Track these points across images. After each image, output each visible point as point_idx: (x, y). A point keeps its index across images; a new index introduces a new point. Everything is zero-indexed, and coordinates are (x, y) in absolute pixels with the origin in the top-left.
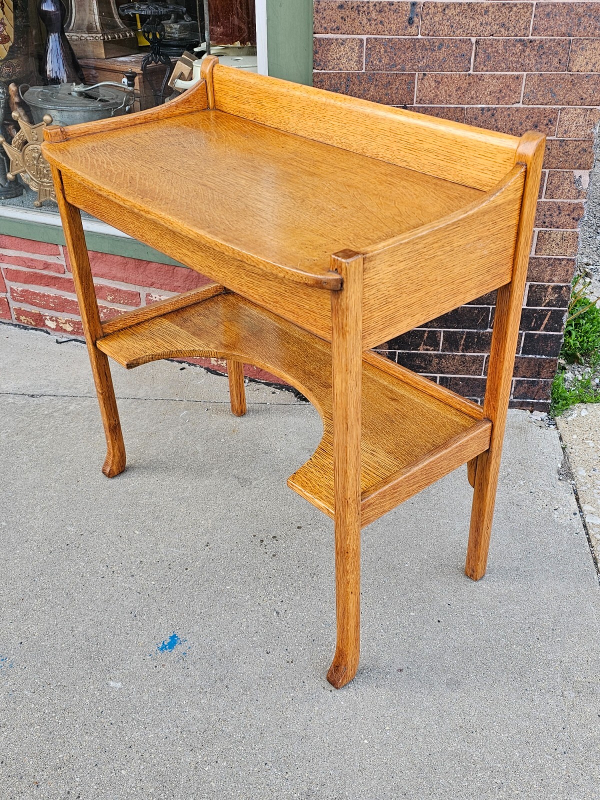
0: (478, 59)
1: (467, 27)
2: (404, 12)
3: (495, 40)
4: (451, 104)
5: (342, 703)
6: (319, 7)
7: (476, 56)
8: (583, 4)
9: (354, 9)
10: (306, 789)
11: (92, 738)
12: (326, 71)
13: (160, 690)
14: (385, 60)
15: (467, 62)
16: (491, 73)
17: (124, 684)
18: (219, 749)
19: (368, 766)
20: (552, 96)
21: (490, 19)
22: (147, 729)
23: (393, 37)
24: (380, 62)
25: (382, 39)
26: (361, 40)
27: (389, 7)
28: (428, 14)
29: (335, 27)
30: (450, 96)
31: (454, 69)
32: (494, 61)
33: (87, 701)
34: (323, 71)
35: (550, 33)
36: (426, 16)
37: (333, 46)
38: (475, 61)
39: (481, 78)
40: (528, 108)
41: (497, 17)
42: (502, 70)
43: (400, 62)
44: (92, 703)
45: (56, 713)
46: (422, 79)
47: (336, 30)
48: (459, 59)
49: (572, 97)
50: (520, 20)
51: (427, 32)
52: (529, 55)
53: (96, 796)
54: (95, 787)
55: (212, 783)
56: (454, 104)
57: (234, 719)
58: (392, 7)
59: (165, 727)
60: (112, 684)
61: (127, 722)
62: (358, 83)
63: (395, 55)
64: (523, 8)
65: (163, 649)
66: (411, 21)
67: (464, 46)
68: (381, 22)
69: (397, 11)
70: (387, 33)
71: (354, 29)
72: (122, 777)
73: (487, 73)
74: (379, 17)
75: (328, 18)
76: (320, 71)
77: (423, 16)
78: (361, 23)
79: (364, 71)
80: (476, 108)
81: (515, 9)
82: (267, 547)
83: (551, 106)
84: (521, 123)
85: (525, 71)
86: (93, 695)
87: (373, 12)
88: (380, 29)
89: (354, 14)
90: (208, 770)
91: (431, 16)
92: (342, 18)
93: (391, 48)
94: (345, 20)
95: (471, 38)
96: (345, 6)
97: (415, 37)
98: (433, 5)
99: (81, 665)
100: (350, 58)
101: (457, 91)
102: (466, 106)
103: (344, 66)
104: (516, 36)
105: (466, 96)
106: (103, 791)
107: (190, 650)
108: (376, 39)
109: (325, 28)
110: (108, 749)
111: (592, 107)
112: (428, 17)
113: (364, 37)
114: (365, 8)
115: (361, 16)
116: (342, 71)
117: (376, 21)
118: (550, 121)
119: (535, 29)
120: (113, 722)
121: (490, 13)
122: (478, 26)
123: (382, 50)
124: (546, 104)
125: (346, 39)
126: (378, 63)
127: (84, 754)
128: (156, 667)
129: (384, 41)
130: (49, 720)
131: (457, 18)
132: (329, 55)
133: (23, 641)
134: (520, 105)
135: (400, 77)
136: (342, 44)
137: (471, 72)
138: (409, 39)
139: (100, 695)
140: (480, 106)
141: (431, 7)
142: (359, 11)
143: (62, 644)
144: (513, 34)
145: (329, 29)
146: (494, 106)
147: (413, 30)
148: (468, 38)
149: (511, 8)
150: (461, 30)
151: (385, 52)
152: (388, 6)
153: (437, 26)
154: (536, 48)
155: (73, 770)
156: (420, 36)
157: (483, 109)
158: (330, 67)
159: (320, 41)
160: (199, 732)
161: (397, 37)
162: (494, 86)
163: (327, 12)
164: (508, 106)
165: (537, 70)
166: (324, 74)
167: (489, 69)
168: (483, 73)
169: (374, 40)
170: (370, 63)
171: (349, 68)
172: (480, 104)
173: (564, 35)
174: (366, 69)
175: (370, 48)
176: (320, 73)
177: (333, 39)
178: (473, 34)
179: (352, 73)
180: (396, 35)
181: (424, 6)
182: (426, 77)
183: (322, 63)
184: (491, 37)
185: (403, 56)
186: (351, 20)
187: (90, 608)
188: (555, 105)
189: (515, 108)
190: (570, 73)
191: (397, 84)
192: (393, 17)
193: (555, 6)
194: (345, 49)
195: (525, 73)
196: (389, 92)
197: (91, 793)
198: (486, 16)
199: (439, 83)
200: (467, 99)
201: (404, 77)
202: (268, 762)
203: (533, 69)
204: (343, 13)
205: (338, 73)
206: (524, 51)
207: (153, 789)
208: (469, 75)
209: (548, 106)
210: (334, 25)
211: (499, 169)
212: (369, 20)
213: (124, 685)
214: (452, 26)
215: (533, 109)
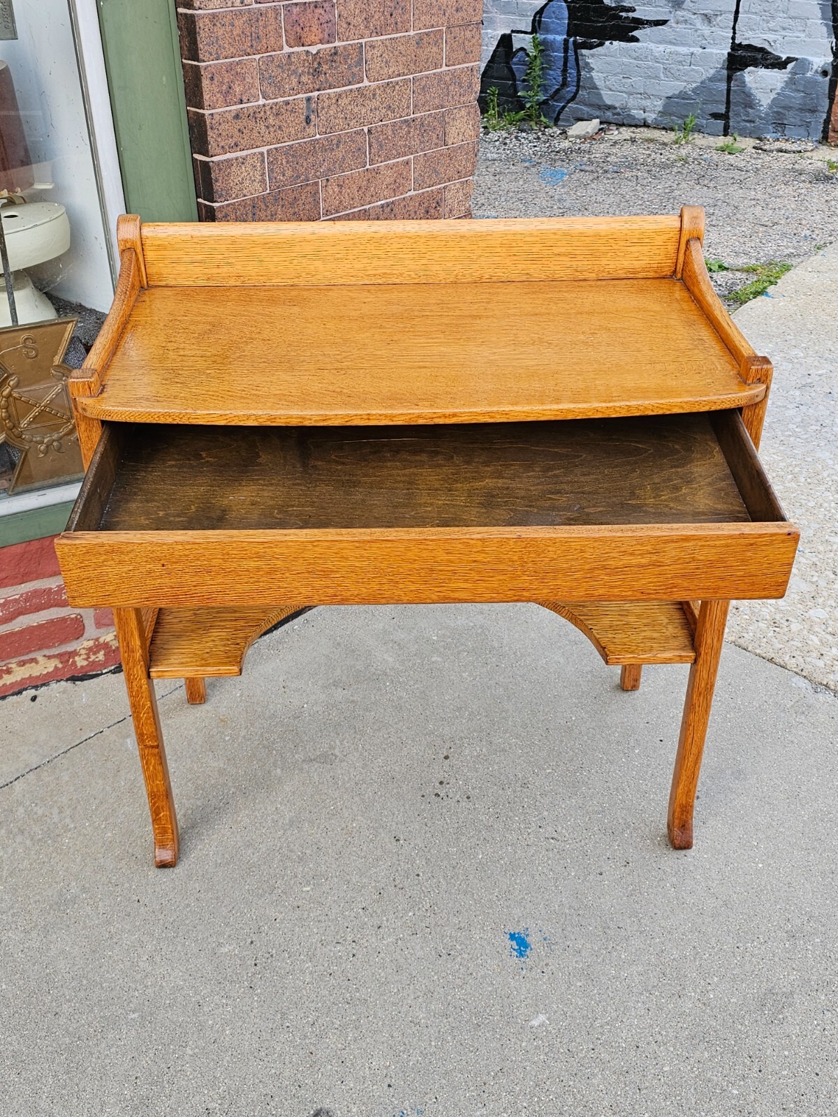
0: (373, 150)
1: (359, 116)
2: (300, 111)
3: (385, 125)
4: (355, 207)
5: (705, 856)
6: (214, 122)
7: (370, 147)
8: (447, 73)
9: (250, 117)
10: (785, 935)
11: (600, 1076)
12: (229, 202)
13: (579, 984)
14: (289, 173)
15: (363, 156)
16: (385, 163)
17: (544, 1011)
18: (695, 974)
19: (788, 879)
20: (436, 176)
21: (378, 102)
22: (624, 1020)
23: (293, 142)
24: (284, 175)
25: (283, 147)
26: (262, 154)
27: (285, 108)
28: (323, 108)
29: (232, 144)
30: (353, 199)
31: (353, 167)
32: (386, 150)
33: (542, 1057)
34: (226, 203)
35: (427, 108)
36: (321, 111)
37: (233, 169)
38: (370, 154)
39: (377, 171)
40: (419, 194)
41: (383, 99)
42: (394, 158)
43: (303, 171)
44: (549, 1054)
45: (535, 1095)
46: (326, 186)
47: (235, 147)
48: (356, 154)
49: (450, 172)
50: (402, 99)
51: (324, 130)
52: (413, 136)
53: (681, 1108)
54: (668, 1103)
55: (732, 1001)
56: (357, 207)
57: (666, 944)
58: (289, 107)
59: (634, 1004)
60: (535, 1023)
61: (602, 1034)
62: (265, 208)
63: (297, 164)
64: (404, 85)
65: (521, 954)
66: (308, 120)
67: (359, 139)
68: (280, 127)
69: (294, 110)
70: (286, 139)
71: (253, 142)
72: (671, 1072)
73: (381, 164)
74: (277, 122)
75: (224, 134)
76: (223, 204)
77: (319, 111)
78: (259, 133)
79: (268, 191)
80: (377, 206)
81: (397, 87)
82: (450, 796)
83: (436, 187)
84: (416, 212)
85: (412, 154)
86: (537, 1047)
87: (271, 117)
88: (280, 135)
89: (251, 124)
90: (714, 995)
91: (326, 110)
92: (239, 130)
93: (293, 156)
94: (243, 133)
95: (363, 127)
96: (241, 115)
97: (313, 138)
98: (327, 96)
99: (482, 1040)
100: (253, 179)
101: (358, 191)
102: (367, 207)
103: (248, 190)
104: (401, 117)
105: (367, 195)
106: (678, 1098)
107: (543, 932)
108: (276, 149)
109: (223, 147)
110: (625, 1069)
111: (466, 179)
112: (323, 112)
113: (264, 149)
114: (262, 113)
115: (258, 125)
116: (246, 198)
117: (275, 128)
118: (438, 203)
119: (415, 106)
120: (592, 1046)
121: (377, 96)
122: (368, 112)
123: (284, 161)
124: (432, 186)
125: (247, 156)
126: (282, 178)
127: (616, 1093)
128: (543, 972)
129: (285, 149)
130: (540, 1107)
131: (349, 107)
132: (230, 181)
133: (388, 1081)
134: (412, 193)
135: (304, 189)
136: (243, 163)
137: (368, 167)
138: (309, 141)
139: (543, 1042)
140: (380, 203)
141: (325, 99)
142: (256, 118)
143: (430, 1044)
144: (398, 116)
145: (227, 147)
146: (391, 200)
147: (311, 130)
148: (361, 128)
149: (394, 87)
150: (354, 121)
151: (287, 162)
152: (284, 106)
153: (333, 120)
154: (418, 126)
155: (631, 1114)
156: (318, 136)
157: (382, 206)
158: (234, 196)
159: (218, 165)
160: (661, 980)
161: (297, 142)
162: (388, 177)
163: (222, 127)
164: (402, 196)
165: (422, 150)
166: (228, 205)
167: (383, 159)
168: (378, 165)
169: (275, 151)
170: (274, 180)
171: (253, 192)
172: (380, 200)
173: (437, 108)
174: (270, 188)
175: (272, 162)
176: (223, 206)
177: (232, 160)
178: (365, 124)
179: (257, 197)
180: (296, 140)
181: (318, 99)
182: (329, 183)
183: (224, 193)
184: (380, 123)
185: (305, 164)
186: (248, 131)
187: (396, 990)
188: (439, 184)
189: (409, 196)
190: (447, 147)
191: (303, 198)
192: (290, 118)
193: (428, 78)
194: (247, 169)
195: (412, 157)
196: (296, 210)
197: (674, 1111)
198: (374, 100)
199: (342, 186)
200: (368, 199)
201: (309, 188)
202: (738, 945)
203: (419, 150)
204: (240, 124)
205: (243, 200)
206: (409, 132)
207: (706, 1053)
208: (367, 169)
209: (434, 188)
210: (231, 142)
211: (657, 252)
212: (268, 127)
213: (546, 1014)
214: (346, 118)
215: (423, 193)
